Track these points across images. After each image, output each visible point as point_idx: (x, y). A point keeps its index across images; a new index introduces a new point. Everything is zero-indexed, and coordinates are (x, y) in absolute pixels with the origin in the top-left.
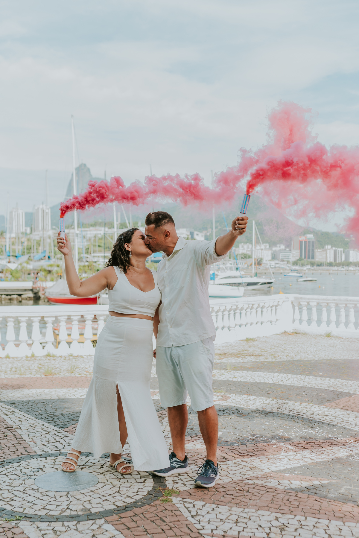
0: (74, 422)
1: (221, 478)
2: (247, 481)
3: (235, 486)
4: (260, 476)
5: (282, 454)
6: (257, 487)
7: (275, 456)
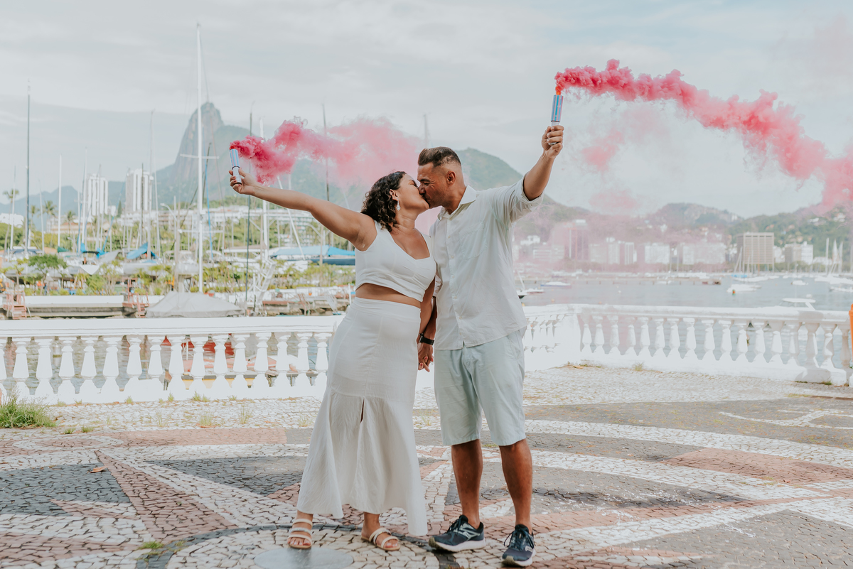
0: (280, 487)
1: (539, 554)
2: (579, 558)
3: (564, 563)
4: (596, 551)
5: (619, 524)
6: (597, 565)
7: (610, 527)
